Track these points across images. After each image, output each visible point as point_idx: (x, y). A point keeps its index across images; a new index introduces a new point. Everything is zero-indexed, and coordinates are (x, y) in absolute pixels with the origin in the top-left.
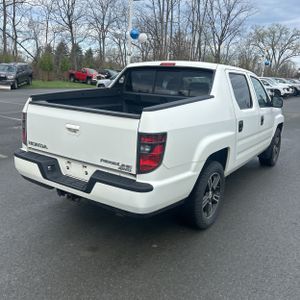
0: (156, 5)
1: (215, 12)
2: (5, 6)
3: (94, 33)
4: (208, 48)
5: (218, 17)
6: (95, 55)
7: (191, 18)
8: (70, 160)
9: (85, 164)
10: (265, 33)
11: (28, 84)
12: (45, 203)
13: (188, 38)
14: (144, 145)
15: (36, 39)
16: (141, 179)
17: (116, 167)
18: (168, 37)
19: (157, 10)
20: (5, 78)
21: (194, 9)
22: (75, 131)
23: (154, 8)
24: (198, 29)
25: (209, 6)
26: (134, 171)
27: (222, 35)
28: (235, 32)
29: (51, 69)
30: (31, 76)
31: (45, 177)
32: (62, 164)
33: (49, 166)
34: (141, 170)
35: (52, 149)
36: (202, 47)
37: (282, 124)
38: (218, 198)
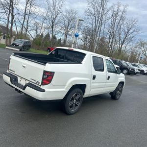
1: (121, 30)
2: (25, 15)
3: (63, 31)
4: (116, 46)
6: (62, 42)
7: (110, 31)
8: (22, 78)
9: (26, 80)
10: (145, 43)
11: (28, 49)
12: (13, 95)
13: (107, 40)
14: (45, 75)
15: (36, 30)
16: (42, 87)
17: (35, 82)
18: (97, 38)
19: (94, 26)
20: (18, 45)
21: (111, 27)
22: (24, 67)
23: (92, 24)
24: (112, 36)
25: (119, 27)
26: (40, 84)
27: (124, 41)
28: (130, 40)
29: (40, 45)
30: (30, 46)
31: (12, 83)
32: (19, 79)
33: (14, 79)
34: (43, 84)
35: (16, 73)
36: (113, 45)
37: (123, 82)
38: (79, 104)
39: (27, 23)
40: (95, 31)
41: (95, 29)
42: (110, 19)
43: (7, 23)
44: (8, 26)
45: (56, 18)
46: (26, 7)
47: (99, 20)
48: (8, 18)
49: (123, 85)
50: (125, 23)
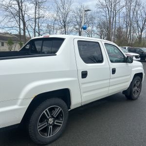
0: (107, 15)
1: (138, 16)
4: (135, 34)
5: (140, 18)
7: (126, 20)
13: (124, 30)
18: (113, 30)
19: (108, 17)
21: (127, 15)
24: (129, 24)
25: (135, 13)
27: (143, 27)
36: (132, 34)
37: (141, 74)
38: (62, 123)
39: (39, 27)
40: (110, 23)
41: (110, 21)
42: (124, 7)
43: (19, 31)
44: (20, 33)
45: (66, 17)
46: (35, 12)
47: (113, 10)
48: (20, 26)
49: (142, 78)
50: (141, 8)
